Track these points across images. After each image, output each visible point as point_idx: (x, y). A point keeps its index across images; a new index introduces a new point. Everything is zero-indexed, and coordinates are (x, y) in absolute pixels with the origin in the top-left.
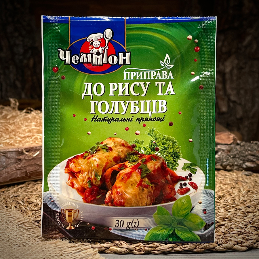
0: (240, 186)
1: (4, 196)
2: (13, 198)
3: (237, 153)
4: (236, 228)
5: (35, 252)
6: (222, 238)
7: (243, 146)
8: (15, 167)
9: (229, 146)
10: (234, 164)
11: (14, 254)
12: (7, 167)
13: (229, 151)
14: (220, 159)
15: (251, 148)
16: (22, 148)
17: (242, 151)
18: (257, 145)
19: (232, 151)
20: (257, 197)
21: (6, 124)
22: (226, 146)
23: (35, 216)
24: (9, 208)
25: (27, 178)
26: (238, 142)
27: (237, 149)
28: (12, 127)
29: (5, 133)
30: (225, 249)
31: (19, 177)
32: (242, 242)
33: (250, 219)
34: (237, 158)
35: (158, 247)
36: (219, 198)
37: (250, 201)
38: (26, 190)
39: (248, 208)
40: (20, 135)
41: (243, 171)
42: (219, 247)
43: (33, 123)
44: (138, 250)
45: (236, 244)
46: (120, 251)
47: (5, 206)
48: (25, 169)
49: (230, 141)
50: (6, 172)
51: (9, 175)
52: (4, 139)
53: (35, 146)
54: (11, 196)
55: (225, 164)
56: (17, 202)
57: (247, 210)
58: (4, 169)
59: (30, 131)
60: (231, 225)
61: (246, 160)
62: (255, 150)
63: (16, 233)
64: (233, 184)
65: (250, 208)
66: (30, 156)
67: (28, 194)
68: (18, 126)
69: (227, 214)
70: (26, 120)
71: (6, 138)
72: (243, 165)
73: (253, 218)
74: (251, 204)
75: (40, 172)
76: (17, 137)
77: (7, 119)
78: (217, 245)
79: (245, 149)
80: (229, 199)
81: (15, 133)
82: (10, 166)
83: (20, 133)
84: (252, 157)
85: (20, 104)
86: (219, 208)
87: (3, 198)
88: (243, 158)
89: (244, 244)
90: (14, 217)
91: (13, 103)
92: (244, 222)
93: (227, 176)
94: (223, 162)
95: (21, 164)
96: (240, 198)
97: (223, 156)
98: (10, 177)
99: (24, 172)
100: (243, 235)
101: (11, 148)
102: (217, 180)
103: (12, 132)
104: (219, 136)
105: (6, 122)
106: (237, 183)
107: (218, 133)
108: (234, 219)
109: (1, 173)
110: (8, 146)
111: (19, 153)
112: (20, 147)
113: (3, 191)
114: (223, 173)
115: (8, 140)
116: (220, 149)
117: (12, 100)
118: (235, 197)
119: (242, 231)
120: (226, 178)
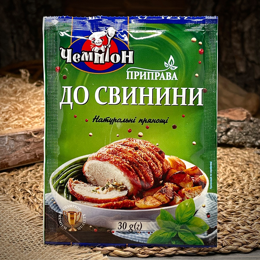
0: (251, 169)
1: (13, 183)
2: (22, 184)
3: (250, 131)
4: (242, 224)
6: (228, 239)
7: (256, 123)
8: (24, 150)
9: (242, 123)
10: (247, 142)
12: (15, 150)
13: (242, 128)
14: (232, 136)
16: (31, 130)
17: (255, 128)
19: (245, 128)
21: (15, 103)
22: (239, 122)
23: (41, 210)
24: (16, 199)
25: (37, 159)
26: (252, 118)
27: (250, 126)
28: (21, 106)
29: (14, 113)
30: (230, 251)
31: (28, 160)
32: (247, 243)
33: (257, 214)
34: (250, 135)
35: (162, 250)
36: (228, 186)
38: (35, 173)
39: (257, 199)
40: (29, 115)
41: (256, 148)
42: (223, 249)
44: (142, 253)
45: (241, 245)
46: (124, 254)
47: (13, 196)
48: (34, 151)
49: (243, 117)
50: (15, 156)
51: (18, 158)
52: (12, 120)
54: (20, 183)
55: (237, 141)
56: (25, 190)
57: (256, 202)
58: (13, 153)
59: (39, 111)
60: (238, 221)
61: (258, 137)
64: (243, 167)
65: (259, 199)
66: (39, 139)
68: (27, 105)
69: (235, 207)
70: (36, 96)
71: (14, 119)
72: (256, 142)
76: (26, 117)
77: (16, 97)
78: (222, 247)
79: (258, 126)
80: (238, 188)
81: (24, 113)
82: (19, 149)
83: (29, 113)
85: (32, 75)
86: (226, 199)
87: (11, 185)
88: (256, 135)
89: (249, 245)
90: (22, 213)
91: (24, 74)
92: (251, 217)
93: (239, 156)
94: (235, 139)
95: (30, 147)
96: (249, 186)
97: (235, 133)
98: (19, 160)
99: (33, 155)
100: (248, 234)
101: (20, 131)
102: (228, 160)
103: (21, 112)
104: (232, 112)
105: (16, 101)
106: (248, 165)
107: (231, 109)
108: (241, 213)
109: (10, 157)
110: (17, 129)
111: (28, 136)
112: (29, 129)
113: (12, 174)
114: (235, 151)
115: (16, 121)
116: (232, 126)
117: (23, 71)
118: (244, 185)
119: (248, 229)
120: (238, 157)
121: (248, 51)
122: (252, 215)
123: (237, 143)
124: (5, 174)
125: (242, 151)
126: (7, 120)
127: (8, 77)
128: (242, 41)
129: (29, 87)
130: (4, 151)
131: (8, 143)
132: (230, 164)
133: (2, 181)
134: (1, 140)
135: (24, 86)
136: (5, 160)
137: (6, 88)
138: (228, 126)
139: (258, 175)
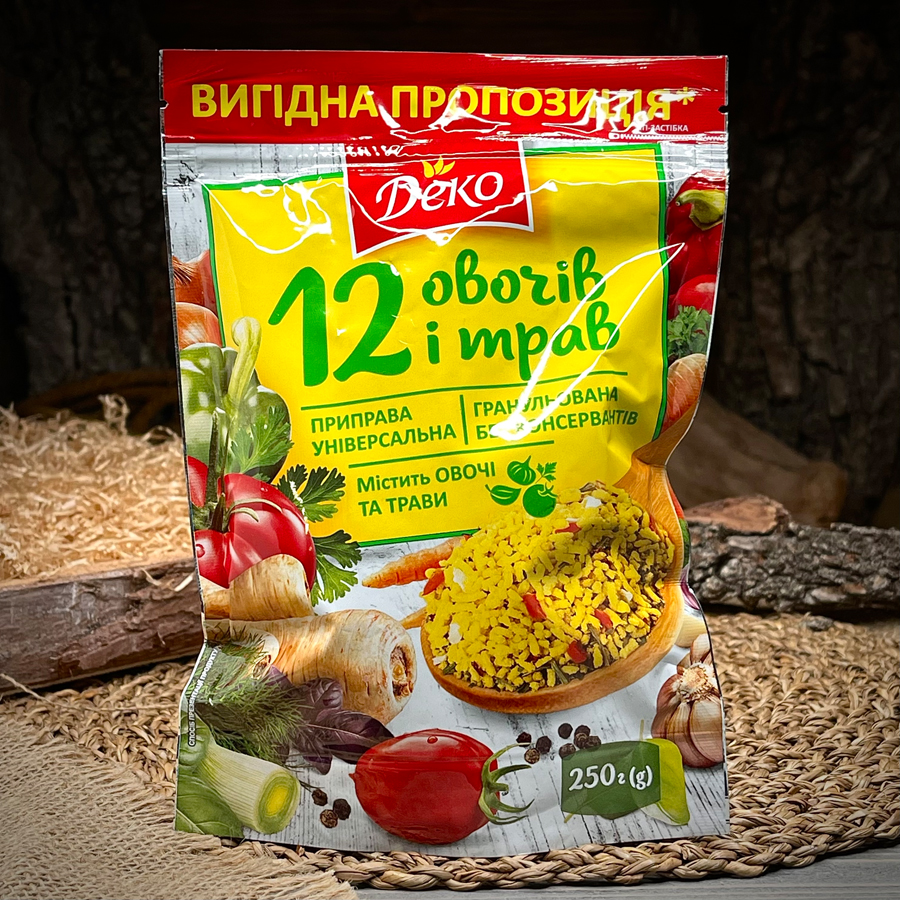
0: (786, 670)
1: (95, 716)
2: (120, 719)
4: (744, 805)
5: (183, 890)
6: (697, 841)
7: (805, 538)
8: (124, 625)
9: (765, 538)
10: (779, 595)
11: (127, 895)
12: (99, 625)
13: (764, 554)
14: (734, 579)
15: (829, 544)
16: (143, 566)
17: (802, 553)
18: (847, 536)
19: (771, 555)
20: (823, 709)
21: (93, 490)
22: (754, 538)
24: (109, 753)
25: (160, 653)
26: (791, 526)
27: (786, 547)
28: (113, 500)
29: (91, 519)
30: (702, 873)
31: (135, 653)
32: (752, 852)
33: (787, 779)
34: (787, 575)
35: (515, 869)
37: (798, 725)
38: (155, 690)
39: (789, 746)
40: (136, 523)
41: (808, 614)
42: (685, 867)
43: (174, 484)
44: (461, 879)
45: (734, 858)
46: (412, 882)
47: (99, 746)
49: (766, 523)
50: (97, 640)
51: (105, 647)
52: (88, 539)
53: (180, 559)
54: (114, 714)
55: (749, 593)
56: (133, 732)
57: (786, 752)
58: (92, 632)
59: (164, 512)
61: (813, 581)
62: (843, 550)
63: (128, 833)
64: (764, 665)
65: (796, 744)
66: (167, 590)
67: (163, 706)
68: (128, 496)
70: (152, 472)
71: (94, 537)
72: (807, 595)
73: (796, 776)
74: (800, 732)
75: (197, 634)
76: (126, 531)
77: (96, 474)
78: (680, 862)
79: (813, 548)
80: (739, 719)
81: (122, 519)
82: (110, 621)
83: (135, 518)
84: (831, 571)
85: (134, 410)
87: (90, 721)
88: (806, 576)
89: (758, 857)
91: (113, 410)
92: (771, 788)
94: (744, 588)
95: (141, 616)
96: (771, 715)
97: (744, 569)
98: (109, 654)
99: (149, 639)
100: (757, 829)
101: (112, 570)
102: (723, 648)
103: (112, 517)
104: (734, 508)
105: (94, 484)
106: (777, 659)
107: (730, 500)
108: (743, 779)
109: (84, 643)
110: (102, 563)
111: (135, 584)
112: (137, 564)
113: (90, 695)
114: (746, 622)
115: (100, 542)
116: (735, 550)
117: (108, 401)
118: (757, 713)
119: (757, 816)
120: (750, 640)
121: (804, 331)
122: (772, 783)
123: (750, 597)
124: (71, 695)
125: (767, 621)
126: (70, 539)
127: (62, 422)
128: (786, 301)
129: (130, 447)
130: (65, 627)
131: (77, 604)
132: (727, 659)
133: (63, 713)
134: (59, 594)
135: (114, 443)
136: (70, 652)
137: (61, 449)
138: (722, 549)
139: (803, 686)
